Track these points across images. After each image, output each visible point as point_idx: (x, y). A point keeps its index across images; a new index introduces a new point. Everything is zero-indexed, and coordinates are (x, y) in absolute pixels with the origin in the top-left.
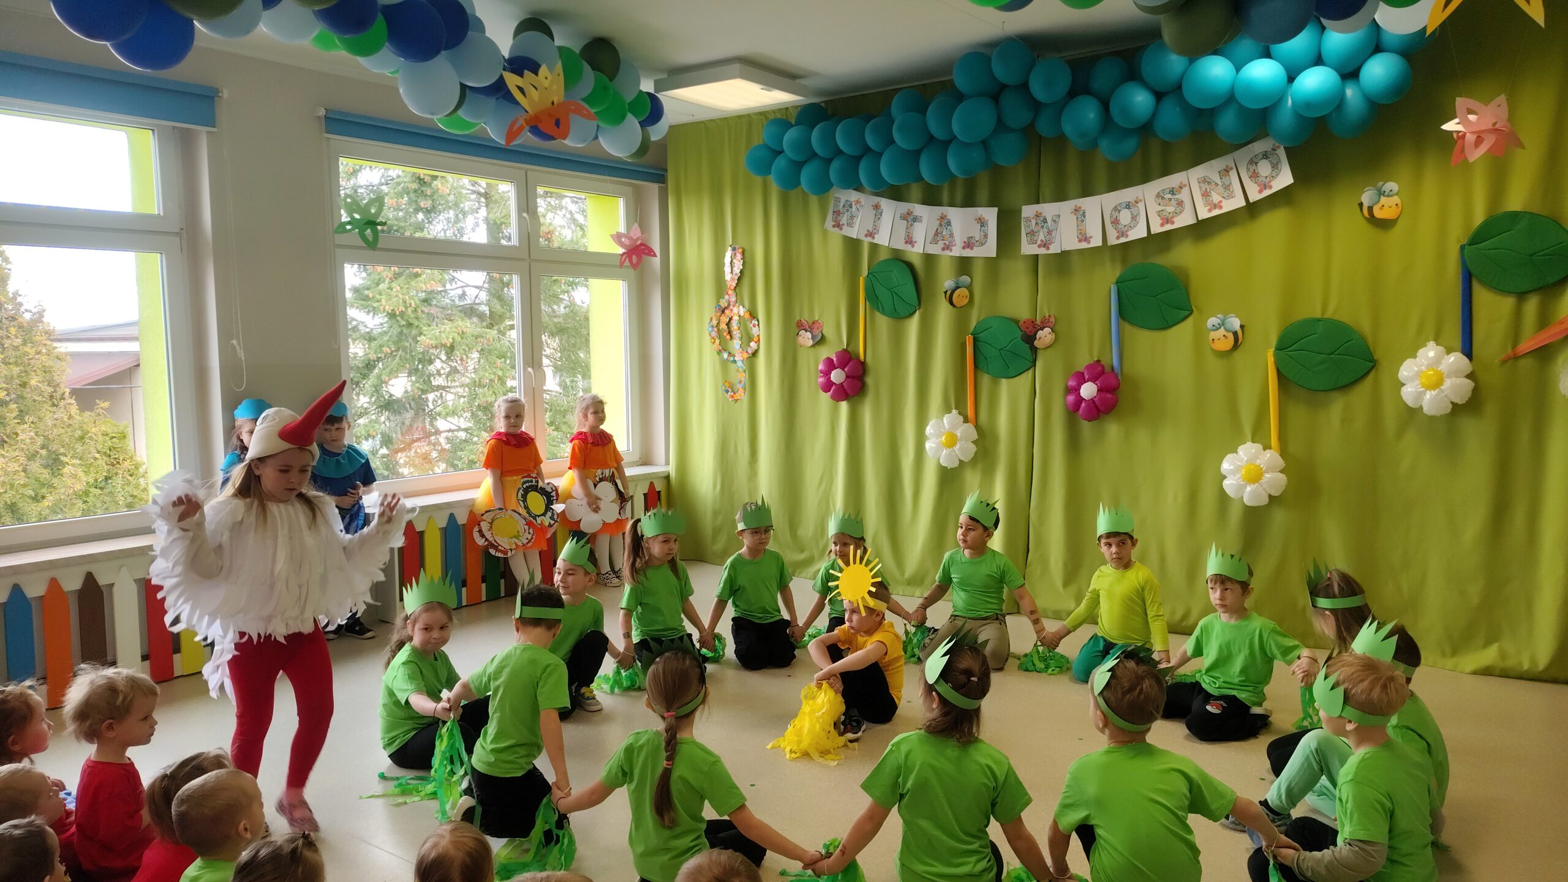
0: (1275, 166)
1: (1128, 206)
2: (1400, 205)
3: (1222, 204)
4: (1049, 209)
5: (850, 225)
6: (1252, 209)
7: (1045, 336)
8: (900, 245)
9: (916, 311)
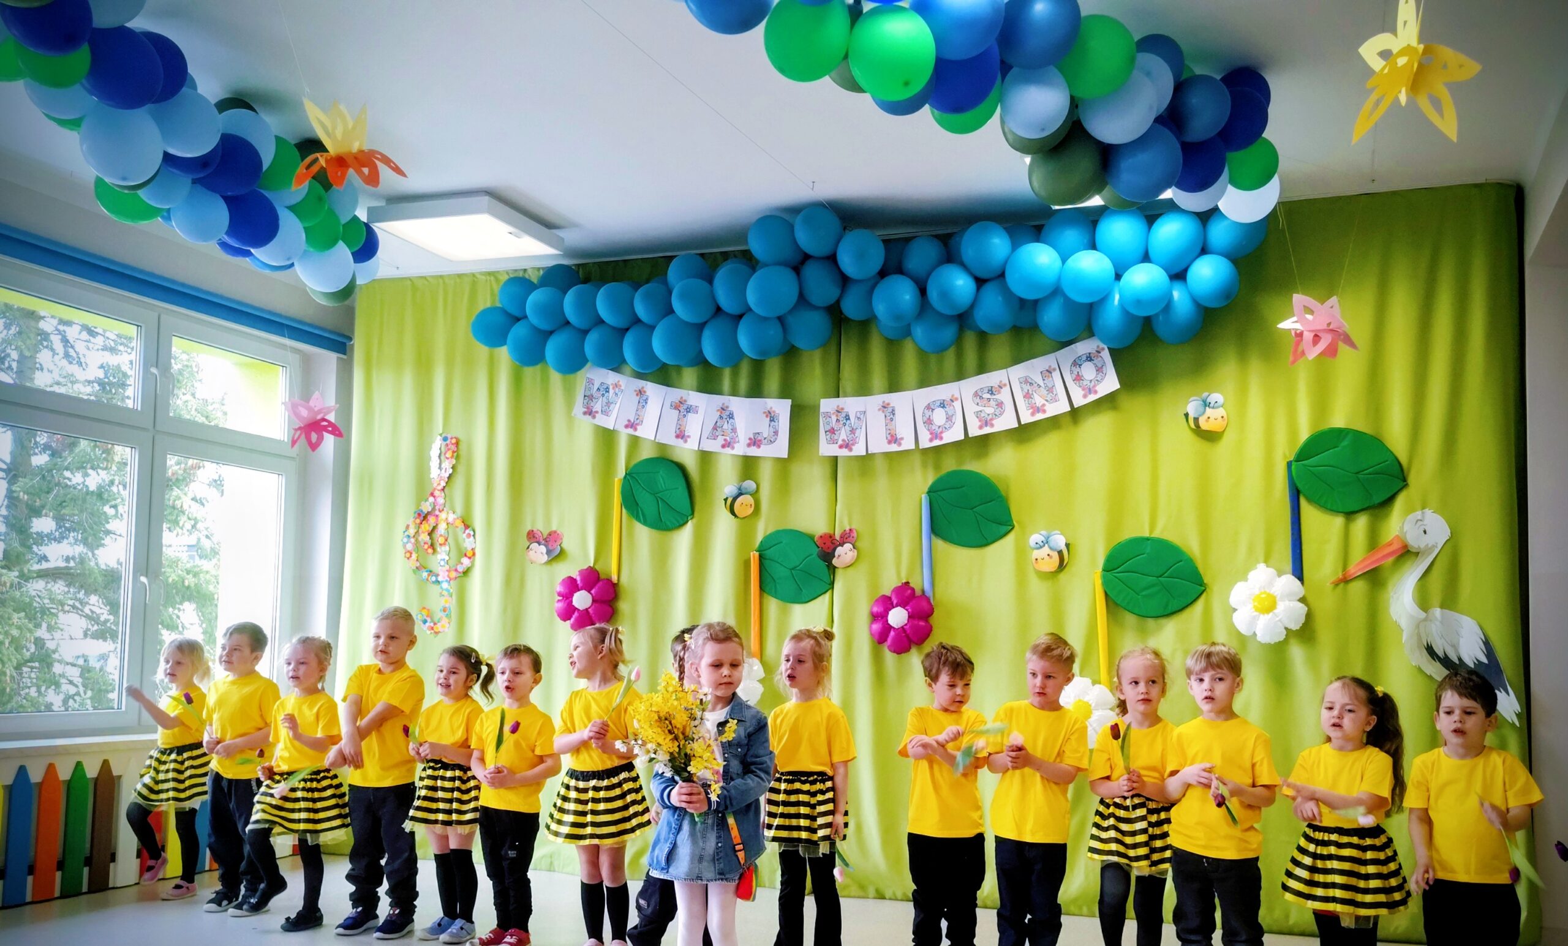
0: (1099, 370)
1: (943, 405)
2: (1225, 417)
3: (1045, 408)
4: (851, 404)
5: (606, 413)
6: (1075, 414)
7: (844, 554)
8: (668, 438)
9: (687, 522)
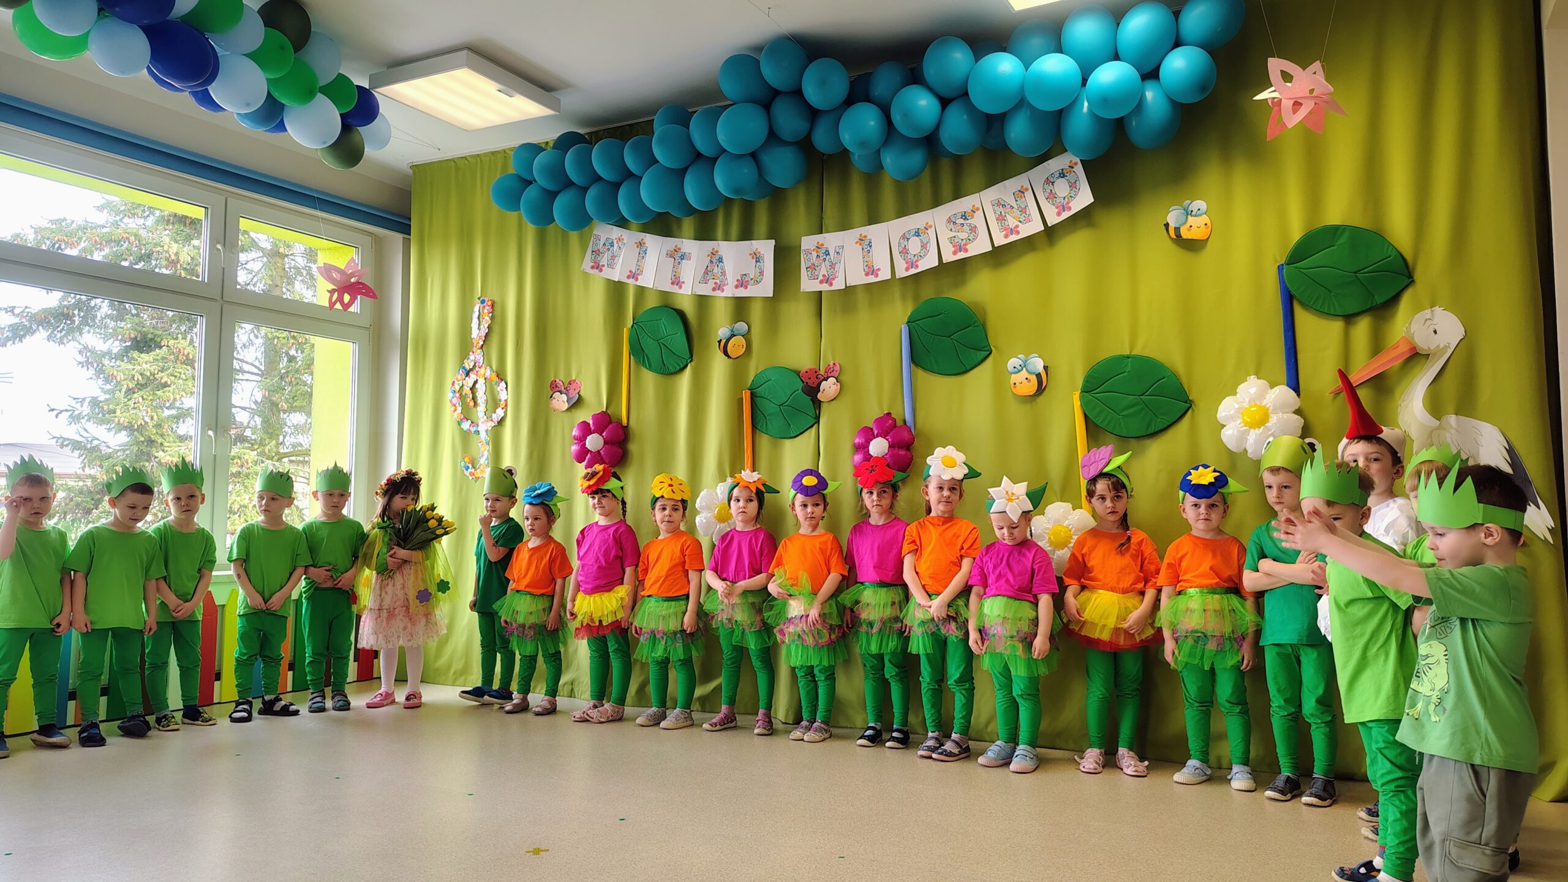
0: (1073, 185)
1: (917, 234)
2: (1209, 224)
3: (1019, 229)
4: (831, 240)
5: (611, 266)
6: (1051, 233)
7: (829, 388)
8: (668, 287)
9: (687, 365)
